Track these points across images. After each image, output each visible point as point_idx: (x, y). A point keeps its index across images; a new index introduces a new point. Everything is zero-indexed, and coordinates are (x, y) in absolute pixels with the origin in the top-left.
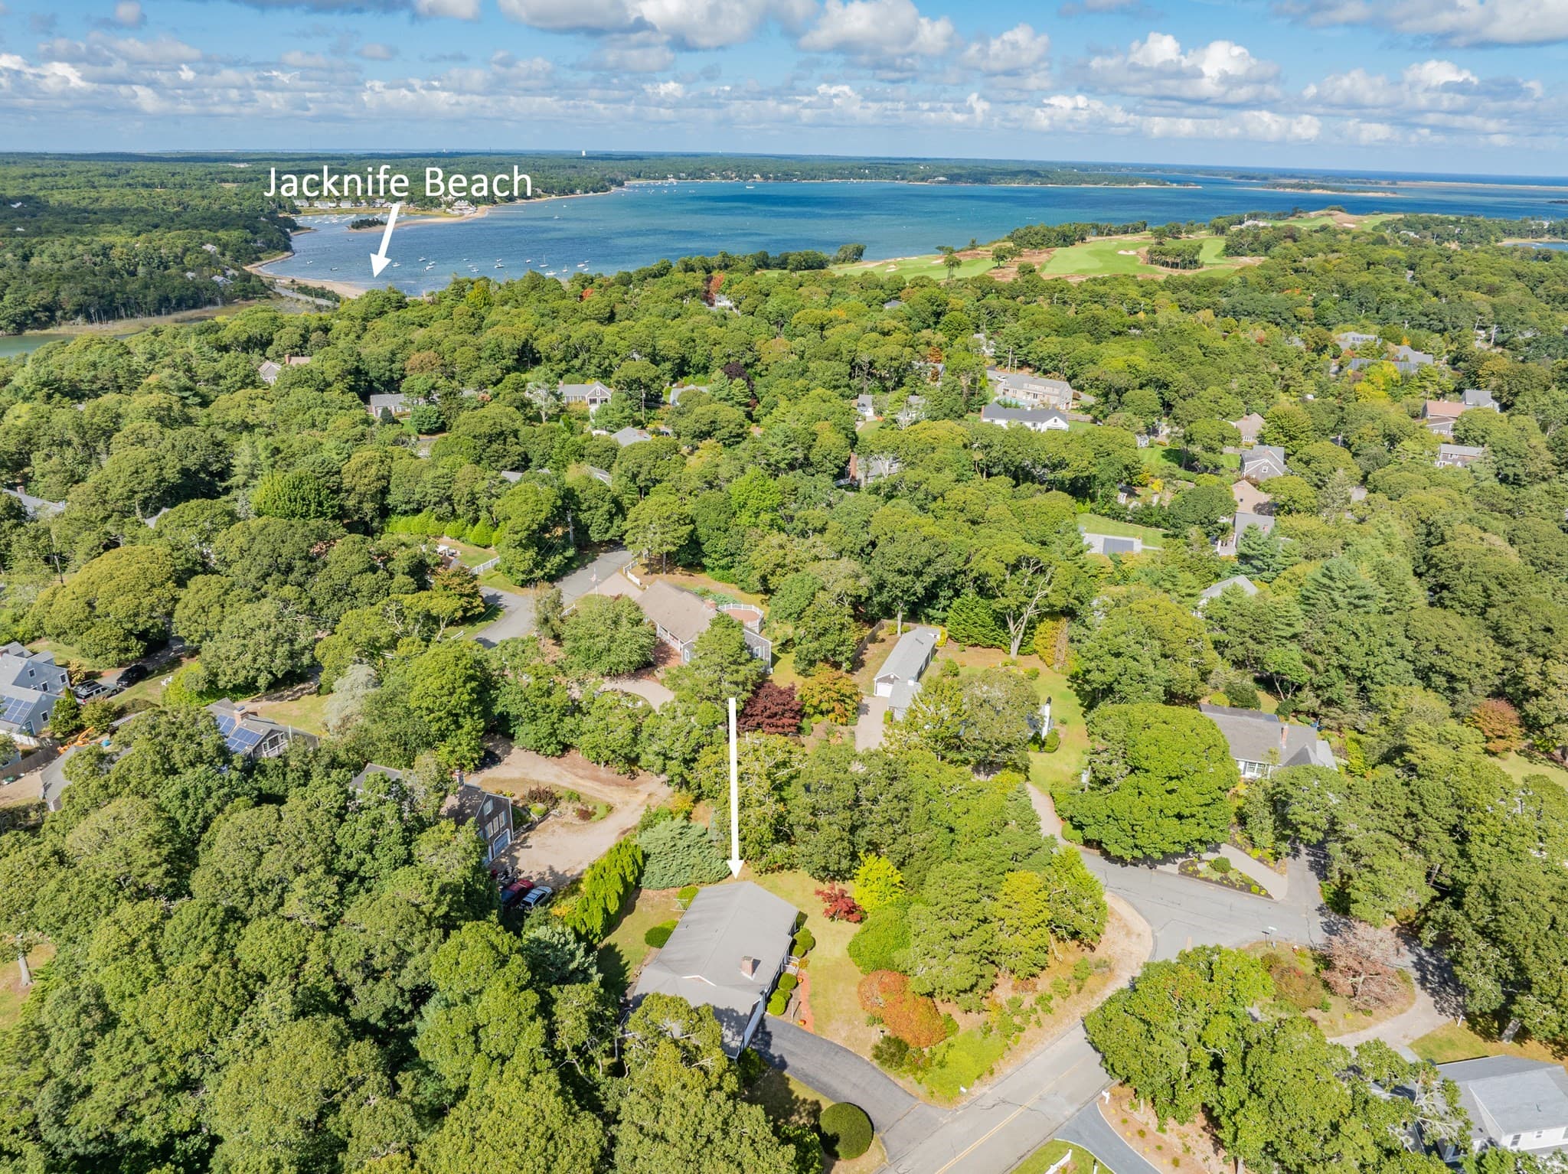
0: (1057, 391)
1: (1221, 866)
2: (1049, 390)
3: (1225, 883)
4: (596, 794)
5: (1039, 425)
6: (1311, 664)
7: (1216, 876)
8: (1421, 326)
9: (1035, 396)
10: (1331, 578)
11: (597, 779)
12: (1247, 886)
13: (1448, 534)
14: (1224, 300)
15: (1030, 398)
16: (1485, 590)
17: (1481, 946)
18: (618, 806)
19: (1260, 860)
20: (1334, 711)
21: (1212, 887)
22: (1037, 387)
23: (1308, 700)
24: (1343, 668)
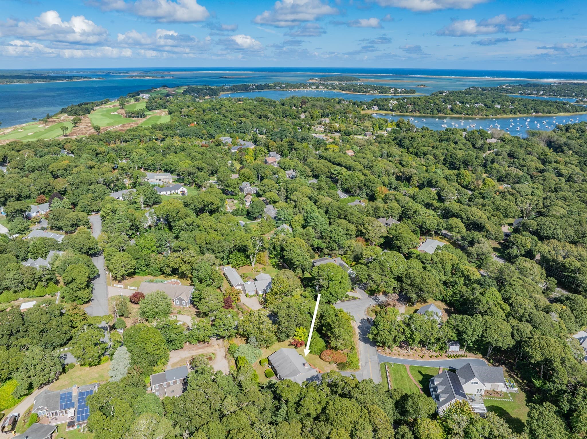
0: (167, 177)
1: (347, 296)
2: (164, 177)
3: (350, 300)
4: (205, 352)
5: (176, 191)
6: (325, 242)
7: (348, 299)
8: (238, 132)
9: (160, 180)
10: (314, 219)
11: (200, 348)
12: (354, 298)
13: (317, 199)
14: (178, 131)
15: (158, 181)
16: (337, 211)
17: (411, 288)
18: (215, 352)
19: (351, 292)
20: (334, 252)
21: (349, 302)
22: (160, 177)
23: (327, 251)
24: (335, 241)
